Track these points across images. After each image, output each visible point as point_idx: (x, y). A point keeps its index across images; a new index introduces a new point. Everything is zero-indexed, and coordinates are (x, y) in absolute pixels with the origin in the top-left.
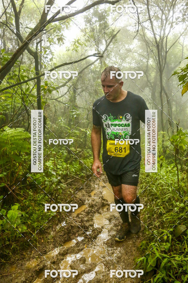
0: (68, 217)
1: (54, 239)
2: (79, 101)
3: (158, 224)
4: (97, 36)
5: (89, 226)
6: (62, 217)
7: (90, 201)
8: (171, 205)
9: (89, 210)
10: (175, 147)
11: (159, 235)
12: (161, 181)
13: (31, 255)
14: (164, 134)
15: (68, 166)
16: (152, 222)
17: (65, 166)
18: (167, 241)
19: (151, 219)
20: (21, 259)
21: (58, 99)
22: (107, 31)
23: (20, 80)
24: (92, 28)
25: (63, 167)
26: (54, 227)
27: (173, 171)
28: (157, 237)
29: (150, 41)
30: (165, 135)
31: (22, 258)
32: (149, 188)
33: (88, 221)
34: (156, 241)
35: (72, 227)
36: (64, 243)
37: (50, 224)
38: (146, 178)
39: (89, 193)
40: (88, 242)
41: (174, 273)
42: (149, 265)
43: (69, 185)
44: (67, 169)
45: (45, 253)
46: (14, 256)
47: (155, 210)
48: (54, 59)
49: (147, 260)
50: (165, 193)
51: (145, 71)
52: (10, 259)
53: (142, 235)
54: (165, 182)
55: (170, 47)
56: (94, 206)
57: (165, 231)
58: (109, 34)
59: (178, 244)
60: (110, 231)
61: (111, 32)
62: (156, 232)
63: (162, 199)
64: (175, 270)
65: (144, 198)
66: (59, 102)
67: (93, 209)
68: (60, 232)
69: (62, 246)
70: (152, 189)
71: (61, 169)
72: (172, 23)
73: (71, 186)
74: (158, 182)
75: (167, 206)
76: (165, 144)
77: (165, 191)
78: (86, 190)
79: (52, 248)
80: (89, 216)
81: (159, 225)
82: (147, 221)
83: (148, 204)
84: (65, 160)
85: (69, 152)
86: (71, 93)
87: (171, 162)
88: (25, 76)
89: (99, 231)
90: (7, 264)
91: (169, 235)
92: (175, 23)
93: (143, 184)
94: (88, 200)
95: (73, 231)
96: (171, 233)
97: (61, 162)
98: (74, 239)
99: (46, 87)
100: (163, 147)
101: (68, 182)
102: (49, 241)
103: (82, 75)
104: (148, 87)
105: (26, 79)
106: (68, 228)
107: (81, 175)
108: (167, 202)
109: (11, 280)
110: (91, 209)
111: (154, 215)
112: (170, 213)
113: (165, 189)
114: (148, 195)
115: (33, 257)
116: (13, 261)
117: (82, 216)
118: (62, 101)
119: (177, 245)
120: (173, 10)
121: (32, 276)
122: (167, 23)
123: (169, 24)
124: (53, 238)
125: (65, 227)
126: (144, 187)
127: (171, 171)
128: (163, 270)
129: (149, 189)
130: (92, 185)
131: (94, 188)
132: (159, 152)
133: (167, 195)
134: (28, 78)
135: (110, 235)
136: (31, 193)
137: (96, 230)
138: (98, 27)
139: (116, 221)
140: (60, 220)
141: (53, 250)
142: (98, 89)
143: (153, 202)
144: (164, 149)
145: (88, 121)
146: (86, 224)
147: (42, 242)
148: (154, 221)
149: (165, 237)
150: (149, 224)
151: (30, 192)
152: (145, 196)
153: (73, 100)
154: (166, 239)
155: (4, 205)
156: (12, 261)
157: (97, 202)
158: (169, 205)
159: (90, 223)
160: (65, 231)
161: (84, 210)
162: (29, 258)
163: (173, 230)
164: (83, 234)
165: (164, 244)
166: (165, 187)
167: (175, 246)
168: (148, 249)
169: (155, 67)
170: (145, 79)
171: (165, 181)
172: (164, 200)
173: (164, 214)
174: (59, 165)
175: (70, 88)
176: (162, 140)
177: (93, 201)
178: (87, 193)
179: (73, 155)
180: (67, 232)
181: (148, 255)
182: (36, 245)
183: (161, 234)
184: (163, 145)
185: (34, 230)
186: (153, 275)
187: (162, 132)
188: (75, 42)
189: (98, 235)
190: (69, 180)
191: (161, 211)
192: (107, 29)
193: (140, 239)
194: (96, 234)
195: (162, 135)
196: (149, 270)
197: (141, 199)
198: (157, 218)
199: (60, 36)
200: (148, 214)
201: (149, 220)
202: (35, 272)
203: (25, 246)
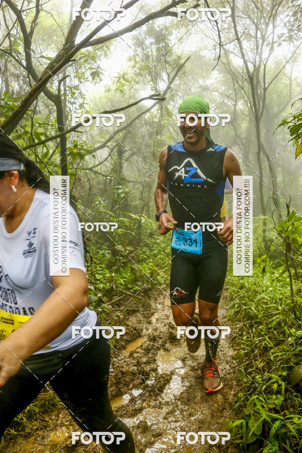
0: (116, 358)
2: (128, 171)
3: (262, 364)
5: (150, 371)
7: (150, 331)
8: (281, 333)
9: (149, 345)
10: (285, 240)
11: (265, 382)
12: (263, 295)
13: (57, 420)
14: (265, 219)
15: (113, 275)
16: (252, 362)
17: (108, 275)
18: (278, 392)
19: (250, 357)
20: (41, 429)
21: (94, 169)
22: (169, 59)
23: (34, 141)
24: (145, 55)
25: (104, 277)
27: (283, 279)
28: (262, 387)
29: (239, 73)
30: (267, 222)
31: (43, 426)
32: (244, 307)
33: (147, 363)
34: (260, 393)
35: (123, 373)
38: (239, 292)
39: (148, 317)
40: (149, 398)
41: (293, 444)
42: (251, 433)
43: (115, 306)
44: (111, 280)
46: (31, 424)
47: (256, 342)
48: (85, 106)
49: (247, 423)
50: (271, 315)
51: (232, 121)
52: (24, 429)
53: (235, 384)
54: (270, 297)
55: (270, 82)
56: (158, 339)
57: (273, 375)
58: (172, 62)
59: (296, 396)
60: (185, 379)
61: (175, 60)
62: (260, 378)
63: (267, 325)
64: (294, 439)
65: (236, 323)
66: (96, 173)
67: (155, 344)
70: (250, 308)
71: (102, 280)
72: (273, 43)
73: (119, 307)
74: (259, 297)
75: (274, 335)
76: (267, 236)
77: (271, 311)
78: (143, 314)
80: (150, 355)
81: (263, 366)
82: (244, 360)
83: (244, 333)
84: (108, 265)
85: (115, 253)
86: (115, 157)
87: (278, 265)
88: (42, 134)
89: (167, 378)
90: (19, 438)
91: (280, 382)
92: (277, 44)
93: (234, 300)
94: (147, 330)
95: (124, 380)
96: (284, 379)
97: (101, 269)
98: (126, 393)
99: (75, 151)
100: (264, 240)
101: (113, 301)
103: (131, 129)
104: (237, 145)
105: (43, 138)
106: (116, 375)
107: (135, 289)
108: (275, 329)
110: (152, 343)
111: (254, 351)
112: (281, 347)
113: (270, 307)
114: (243, 318)
115: (61, 424)
116: (30, 431)
117: (139, 355)
118: (100, 171)
119: (294, 398)
120: (274, 24)
122: (265, 44)
123: (268, 45)
125: (112, 374)
126: (236, 306)
127: (280, 278)
128: (273, 440)
129: (245, 309)
130: (153, 304)
131: (156, 309)
132: (259, 248)
133: (274, 318)
134: (46, 136)
135: (185, 386)
137: (162, 377)
138: (155, 53)
139: (193, 363)
142: (157, 150)
143: (252, 330)
144: (267, 244)
145: (143, 203)
146: (145, 368)
148: (255, 361)
149: (275, 386)
150: (247, 365)
152: (240, 321)
153: (117, 169)
154: (276, 389)
156: (27, 431)
157: (161, 332)
158: (278, 334)
159: (152, 366)
160: (111, 381)
161: (142, 346)
162: (55, 426)
163: (287, 374)
164: (141, 384)
165: (274, 397)
166: (271, 305)
167: (291, 399)
168: (248, 405)
169: (247, 113)
170: (232, 132)
171: (271, 295)
172: (270, 326)
173: (271, 348)
174: (99, 274)
175: (112, 150)
176: (262, 230)
177: (156, 330)
178: (145, 317)
179: (121, 258)
180: (115, 381)
181: (249, 416)
183: (267, 382)
184: (264, 237)
186: (258, 449)
187: (262, 217)
188: (119, 78)
189: (165, 385)
190: (115, 297)
191: (265, 344)
192: (170, 56)
193: (234, 391)
194: (162, 385)
195: (262, 221)
196: (252, 441)
197: (233, 325)
198: (260, 355)
199: (95, 69)
200: (244, 349)
201: (247, 358)
202: (66, 448)
203: (48, 407)
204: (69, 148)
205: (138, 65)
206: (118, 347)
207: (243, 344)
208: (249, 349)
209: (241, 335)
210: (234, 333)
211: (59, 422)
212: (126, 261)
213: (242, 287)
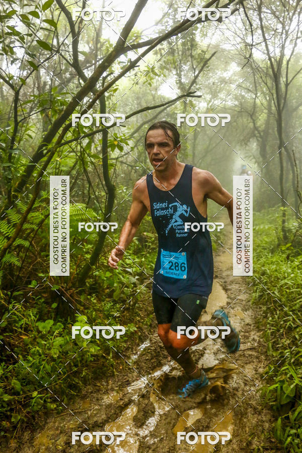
0: (152, 335)
1: (138, 365)
3: (288, 342)
4: (178, 60)
6: (144, 335)
11: (293, 356)
12: (286, 281)
13: (108, 385)
14: (285, 211)
15: (143, 260)
16: (278, 340)
17: (137, 260)
19: (275, 336)
20: (95, 392)
21: (120, 159)
22: (194, 53)
24: (171, 48)
25: (134, 262)
26: (134, 348)
28: (291, 358)
30: (286, 213)
31: (97, 390)
34: (289, 365)
35: (161, 347)
36: (152, 370)
37: (129, 343)
38: (261, 278)
42: (286, 395)
43: (147, 288)
44: (142, 264)
45: (127, 383)
46: (85, 387)
47: (281, 323)
49: (281, 387)
50: (295, 298)
51: (251, 114)
52: (80, 391)
53: (264, 358)
54: (292, 283)
55: (292, 77)
58: (197, 56)
60: (217, 354)
61: (199, 55)
62: (288, 352)
63: (291, 307)
65: (260, 306)
66: (122, 162)
68: (144, 354)
69: (150, 374)
70: (273, 293)
71: (132, 264)
74: (283, 282)
76: (287, 226)
77: (294, 295)
79: (137, 377)
81: (290, 343)
82: (271, 339)
83: (269, 315)
84: (134, 251)
85: (142, 239)
86: (141, 148)
87: (297, 254)
88: (86, 127)
89: (200, 353)
90: (77, 398)
93: (257, 285)
95: (163, 354)
98: (166, 364)
99: (115, 143)
100: (283, 230)
101: (145, 284)
102: (131, 367)
104: (255, 138)
106: (156, 349)
108: (299, 311)
109: (89, 418)
111: (280, 330)
113: (292, 292)
114: (267, 302)
115: (111, 389)
116: (86, 394)
121: (115, 413)
123: (291, 41)
124: (136, 363)
125: (152, 348)
127: (300, 266)
132: (278, 238)
133: (298, 301)
135: (218, 359)
136: (94, 300)
138: (180, 47)
140: (141, 339)
141: (137, 380)
143: (276, 312)
144: (285, 234)
147: (121, 369)
148: (281, 339)
150: (274, 342)
151: (92, 299)
152: (263, 304)
155: (57, 317)
156: (83, 393)
160: (152, 354)
162: (107, 390)
166: (294, 290)
168: (279, 375)
170: (251, 125)
171: (293, 281)
172: (294, 308)
174: (129, 259)
175: (138, 141)
176: (282, 220)
179: (150, 244)
180: (155, 355)
181: (283, 381)
182: (113, 372)
183: (296, 355)
184: (283, 227)
185: (107, 352)
186: (291, 409)
187: (282, 208)
188: (148, 72)
189: (199, 358)
190: (146, 280)
191: (290, 324)
192: (194, 50)
193: (264, 364)
194: (197, 358)
195: (282, 212)
196: (285, 402)
197: (257, 308)
198: (286, 334)
199: (125, 63)
200: (270, 329)
201: (273, 337)
202: (119, 408)
203: (99, 375)
204: (110, 140)
205: (163, 59)
206: (153, 326)
207: (269, 323)
208: (275, 328)
209: (266, 317)
210: (259, 315)
211: (109, 387)
212: (154, 247)
213: (264, 274)
